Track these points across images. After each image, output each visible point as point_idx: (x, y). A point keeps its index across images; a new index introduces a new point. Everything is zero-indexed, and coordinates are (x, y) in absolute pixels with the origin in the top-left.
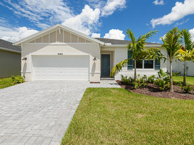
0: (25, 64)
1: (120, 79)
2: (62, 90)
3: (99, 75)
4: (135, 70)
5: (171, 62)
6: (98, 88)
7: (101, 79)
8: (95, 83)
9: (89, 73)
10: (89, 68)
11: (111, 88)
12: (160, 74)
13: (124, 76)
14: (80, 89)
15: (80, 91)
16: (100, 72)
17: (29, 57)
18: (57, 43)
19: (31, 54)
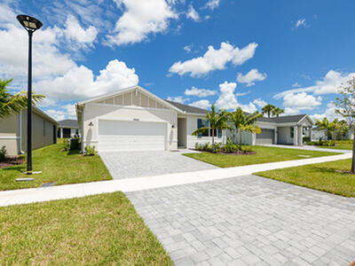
0: (90, 131)
3: (176, 143)
9: (166, 141)
10: (167, 136)
17: (95, 121)
18: (132, 106)
19: (98, 118)
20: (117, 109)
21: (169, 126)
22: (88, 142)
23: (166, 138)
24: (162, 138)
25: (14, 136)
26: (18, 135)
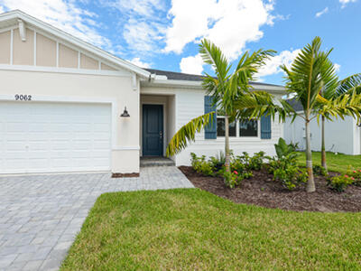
1: (189, 164)
2: (14, 208)
4: (227, 142)
5: (308, 121)
6: (134, 194)
7: (141, 166)
8: (127, 175)
9: (110, 151)
11: (170, 191)
12: (280, 151)
13: (199, 156)
14: (78, 199)
15: (77, 206)
16: (139, 146)
18: (12, 65)
23: (111, 141)
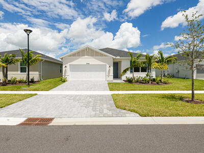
1: (125, 79)
3: (112, 77)
7: (113, 79)
8: (110, 81)
9: (106, 75)
10: (106, 72)
13: (128, 77)
16: (112, 75)
17: (68, 65)
18: (86, 57)
19: (69, 64)
20: (78, 58)
21: (108, 66)
22: (65, 76)
23: (106, 74)
24: (104, 73)
25: (38, 73)
26: (40, 72)
